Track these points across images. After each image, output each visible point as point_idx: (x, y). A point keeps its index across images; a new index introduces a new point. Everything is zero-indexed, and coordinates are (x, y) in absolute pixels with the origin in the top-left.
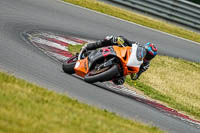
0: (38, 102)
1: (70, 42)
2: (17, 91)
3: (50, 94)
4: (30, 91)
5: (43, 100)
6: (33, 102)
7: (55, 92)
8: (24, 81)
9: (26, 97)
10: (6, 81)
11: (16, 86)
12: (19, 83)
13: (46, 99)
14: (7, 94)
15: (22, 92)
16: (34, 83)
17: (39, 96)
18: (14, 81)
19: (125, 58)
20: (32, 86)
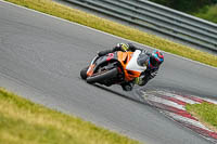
1: (188, 101)
10: (119, 142)
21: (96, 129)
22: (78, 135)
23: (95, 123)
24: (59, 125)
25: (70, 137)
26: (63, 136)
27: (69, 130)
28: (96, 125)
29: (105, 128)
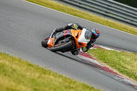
0: (66, 88)
2: (52, 80)
3: (74, 83)
4: (61, 80)
5: (69, 86)
6: (63, 88)
7: (78, 81)
8: (57, 74)
9: (58, 84)
10: (45, 73)
11: (52, 77)
12: (53, 75)
13: (72, 86)
14: (46, 82)
15: (56, 81)
16: (64, 75)
17: (67, 84)
18: (50, 73)
19: (77, 37)
20: (62, 77)
21: (30, 65)
22: (19, 69)
23: (30, 62)
24: (7, 63)
25: (14, 70)
26: (10, 70)
27: (14, 66)
28: (30, 63)
29: (36, 64)
